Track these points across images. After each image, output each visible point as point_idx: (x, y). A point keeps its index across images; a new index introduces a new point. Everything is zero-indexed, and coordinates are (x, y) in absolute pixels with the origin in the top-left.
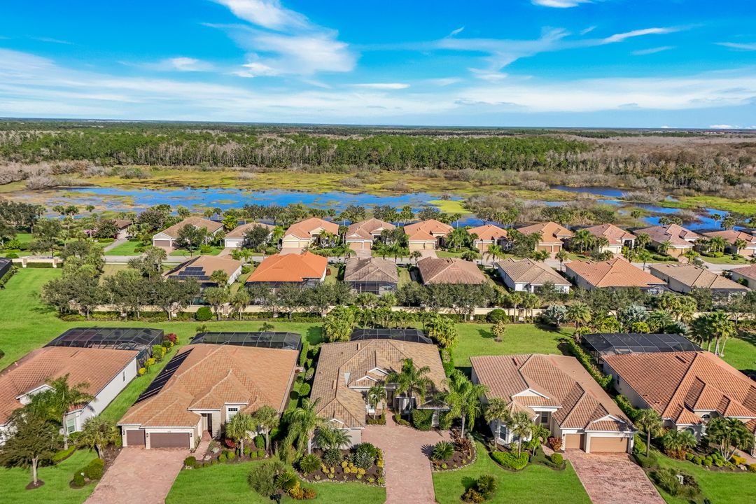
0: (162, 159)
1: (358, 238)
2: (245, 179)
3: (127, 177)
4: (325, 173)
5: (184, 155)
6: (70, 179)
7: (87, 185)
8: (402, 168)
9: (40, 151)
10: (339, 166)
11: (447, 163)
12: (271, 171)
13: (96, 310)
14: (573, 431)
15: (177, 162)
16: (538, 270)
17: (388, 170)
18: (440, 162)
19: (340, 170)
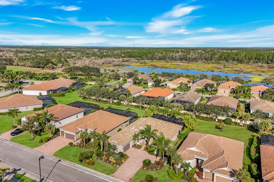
0: (155, 58)
1: (195, 86)
2: (179, 65)
3: (141, 63)
4: (212, 64)
5: (163, 57)
6: (124, 63)
7: (128, 65)
8: (248, 63)
9: (121, 55)
10: (219, 61)
11: (272, 61)
12: (191, 63)
13: (91, 98)
14: (209, 171)
15: (160, 59)
16: (265, 105)
17: (241, 64)
18: (268, 61)
19: (219, 63)
